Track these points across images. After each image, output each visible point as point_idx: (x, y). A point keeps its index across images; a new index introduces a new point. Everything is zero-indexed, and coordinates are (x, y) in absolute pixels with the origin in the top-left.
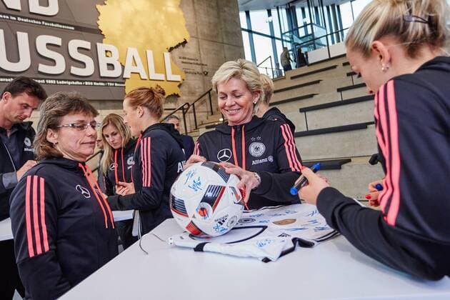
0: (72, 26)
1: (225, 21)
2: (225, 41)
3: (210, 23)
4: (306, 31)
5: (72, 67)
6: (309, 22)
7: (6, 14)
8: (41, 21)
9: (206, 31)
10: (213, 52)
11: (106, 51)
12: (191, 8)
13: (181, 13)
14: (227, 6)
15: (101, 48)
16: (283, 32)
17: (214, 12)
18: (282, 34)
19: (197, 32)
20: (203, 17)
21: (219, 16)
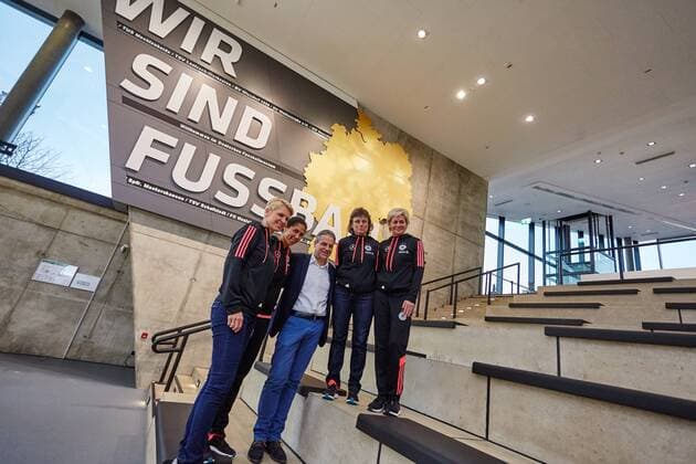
0: (273, 164)
1: (465, 210)
2: (459, 232)
3: (444, 207)
4: (582, 258)
5: (255, 205)
6: (587, 244)
7: (207, 135)
8: (242, 150)
9: (436, 214)
10: (439, 241)
11: (302, 200)
12: (426, 186)
13: (409, 187)
14: (472, 195)
15: (298, 195)
16: (547, 250)
17: (454, 198)
18: (545, 254)
19: (424, 213)
20: (437, 199)
21: (458, 204)
